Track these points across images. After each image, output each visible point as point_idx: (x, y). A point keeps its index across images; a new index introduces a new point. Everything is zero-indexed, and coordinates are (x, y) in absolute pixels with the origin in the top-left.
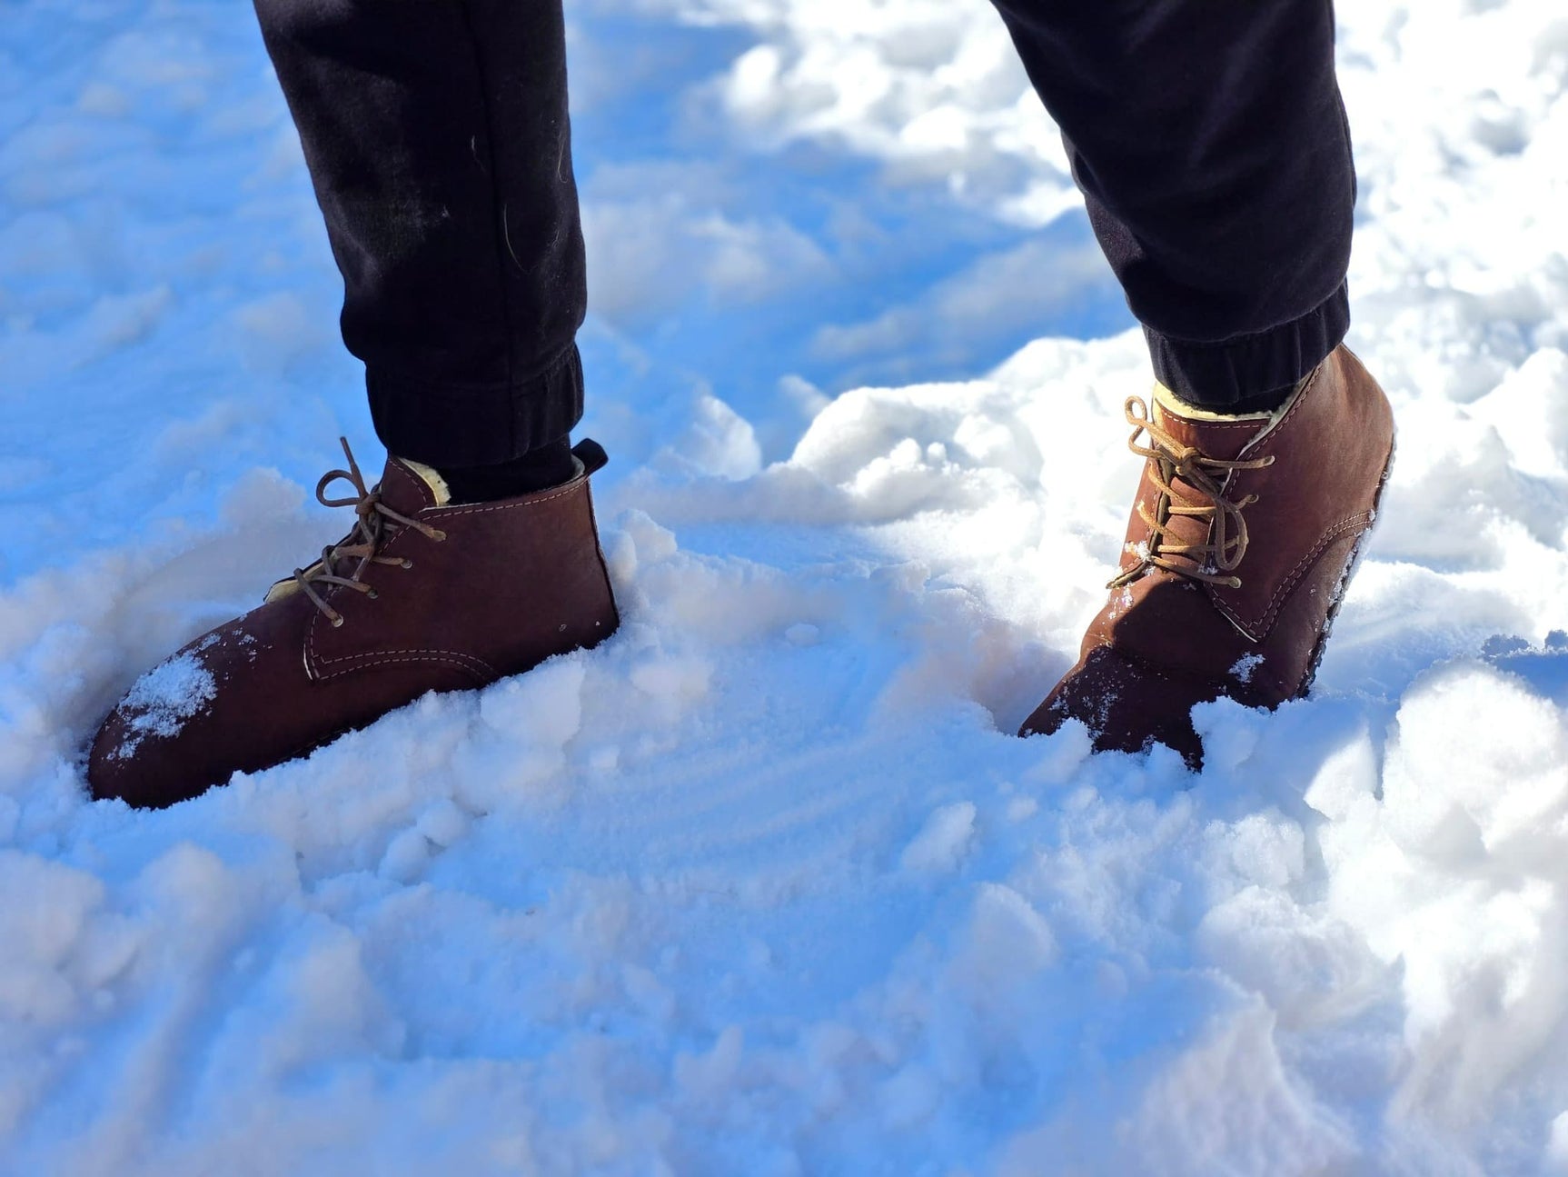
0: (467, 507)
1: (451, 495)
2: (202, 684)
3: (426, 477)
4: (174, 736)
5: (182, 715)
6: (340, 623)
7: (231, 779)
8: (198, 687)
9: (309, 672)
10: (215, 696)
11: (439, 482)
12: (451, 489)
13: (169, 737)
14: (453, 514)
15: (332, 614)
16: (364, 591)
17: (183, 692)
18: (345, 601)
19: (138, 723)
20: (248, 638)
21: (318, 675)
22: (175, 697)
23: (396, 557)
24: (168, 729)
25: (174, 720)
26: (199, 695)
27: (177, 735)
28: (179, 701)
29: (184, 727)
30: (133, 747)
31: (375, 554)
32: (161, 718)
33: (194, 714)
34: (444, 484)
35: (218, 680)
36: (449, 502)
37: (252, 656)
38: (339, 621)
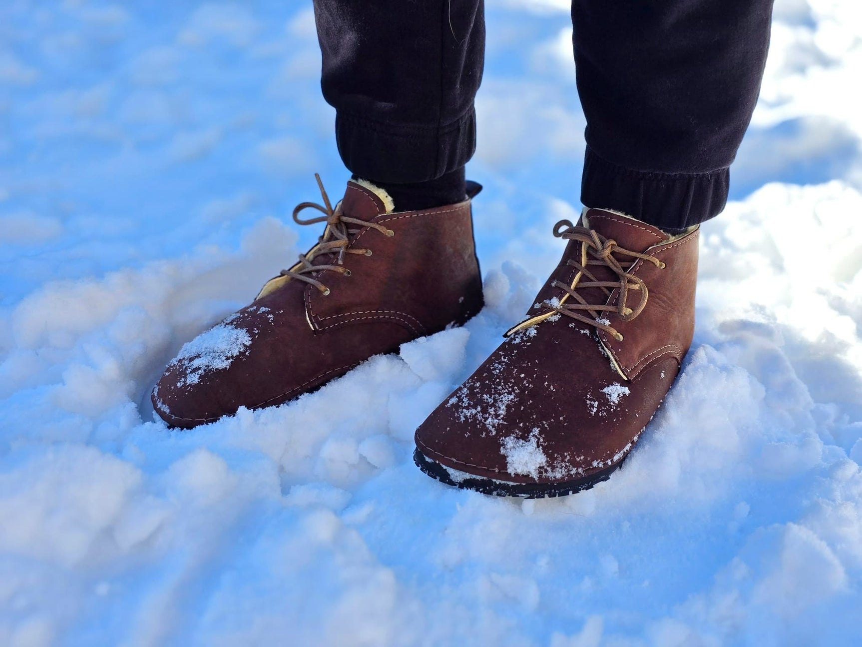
0: (407, 214)
1: (394, 205)
2: (240, 336)
3: (379, 194)
4: (226, 368)
5: (229, 355)
6: (327, 293)
7: (237, 412)
8: (237, 339)
9: (311, 326)
10: (250, 342)
11: (387, 197)
12: (395, 202)
13: (223, 369)
14: (398, 218)
15: (322, 288)
16: (342, 272)
17: (226, 342)
18: (330, 279)
19: (196, 363)
20: (263, 309)
21: (317, 328)
22: (223, 346)
23: (361, 249)
24: (222, 364)
25: (225, 358)
26: (239, 342)
27: (228, 367)
28: (225, 347)
29: (232, 362)
30: (197, 376)
31: (347, 248)
32: (214, 358)
33: (238, 354)
34: (390, 198)
35: (250, 333)
36: (394, 210)
37: (270, 318)
38: (326, 292)
